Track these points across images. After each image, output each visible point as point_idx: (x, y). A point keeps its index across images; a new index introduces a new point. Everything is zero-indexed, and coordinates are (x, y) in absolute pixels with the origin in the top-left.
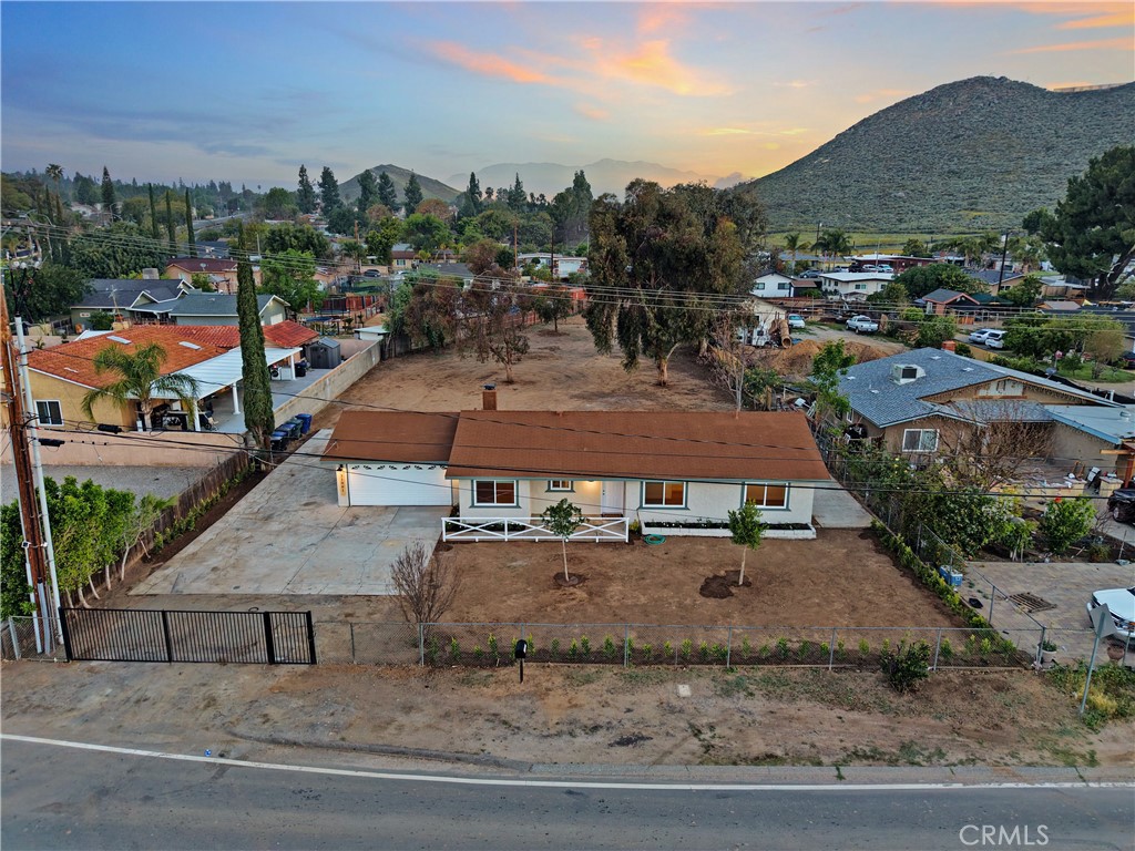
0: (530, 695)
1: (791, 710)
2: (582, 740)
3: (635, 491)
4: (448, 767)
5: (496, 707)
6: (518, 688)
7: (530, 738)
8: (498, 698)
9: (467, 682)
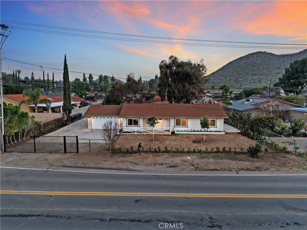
0: (142, 158)
1: (222, 161)
2: (158, 166)
3: (173, 122)
4: (117, 171)
5: (132, 160)
6: (139, 157)
7: (142, 166)
8: (133, 159)
9: (124, 156)
